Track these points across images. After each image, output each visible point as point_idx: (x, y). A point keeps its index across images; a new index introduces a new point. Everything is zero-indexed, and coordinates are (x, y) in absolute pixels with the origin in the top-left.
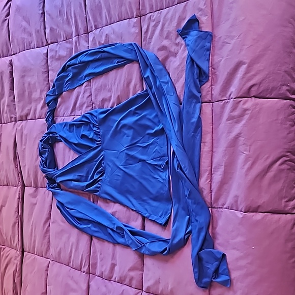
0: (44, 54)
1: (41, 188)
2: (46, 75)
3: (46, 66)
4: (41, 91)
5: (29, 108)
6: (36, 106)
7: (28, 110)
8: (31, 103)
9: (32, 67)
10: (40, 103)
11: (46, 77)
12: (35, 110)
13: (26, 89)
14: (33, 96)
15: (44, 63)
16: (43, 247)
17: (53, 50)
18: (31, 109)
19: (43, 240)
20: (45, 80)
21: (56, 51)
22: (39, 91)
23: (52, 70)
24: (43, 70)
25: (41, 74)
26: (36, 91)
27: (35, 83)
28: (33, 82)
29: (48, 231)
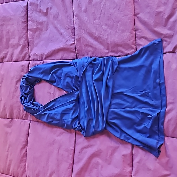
0: (24, 6)
1: (16, 120)
2: (25, 25)
3: (25, 17)
4: (20, 38)
5: (6, 52)
6: (13, 51)
7: (5, 53)
8: (8, 48)
9: (12, 17)
10: (17, 48)
11: (25, 26)
12: (12, 54)
13: (4, 36)
14: (11, 42)
15: (23, 14)
16: (19, 169)
17: (34, 3)
18: (7, 54)
19: (20, 163)
20: (24, 29)
21: (37, 5)
22: (17, 38)
23: (32, 20)
24: (22, 20)
25: (21, 23)
26: (14, 38)
27: (14, 31)
28: (12, 30)
29: (25, 155)
